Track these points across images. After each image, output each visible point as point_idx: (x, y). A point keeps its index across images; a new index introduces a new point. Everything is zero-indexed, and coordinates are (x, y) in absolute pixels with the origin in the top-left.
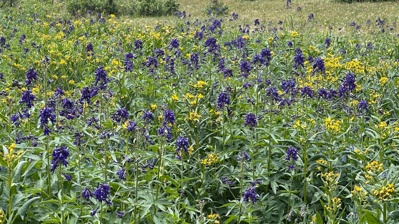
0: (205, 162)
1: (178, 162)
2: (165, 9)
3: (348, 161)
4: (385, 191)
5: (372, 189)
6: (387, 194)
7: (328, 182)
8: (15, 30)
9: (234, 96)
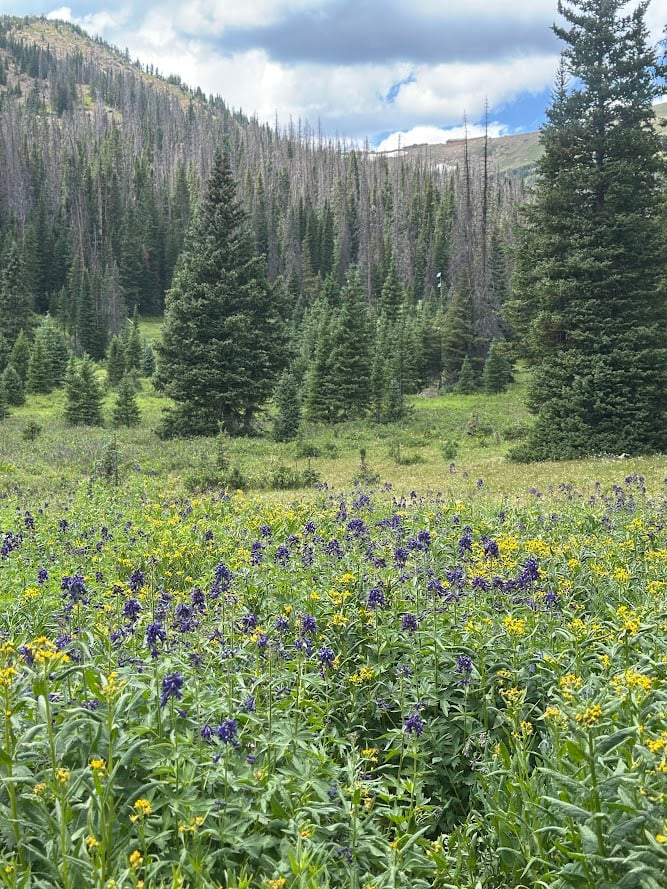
0: (354, 678)
1: (322, 682)
2: (303, 480)
3: (537, 671)
4: (590, 715)
5: (573, 712)
6: (593, 718)
7: (512, 702)
8: (120, 516)
9: (388, 592)
